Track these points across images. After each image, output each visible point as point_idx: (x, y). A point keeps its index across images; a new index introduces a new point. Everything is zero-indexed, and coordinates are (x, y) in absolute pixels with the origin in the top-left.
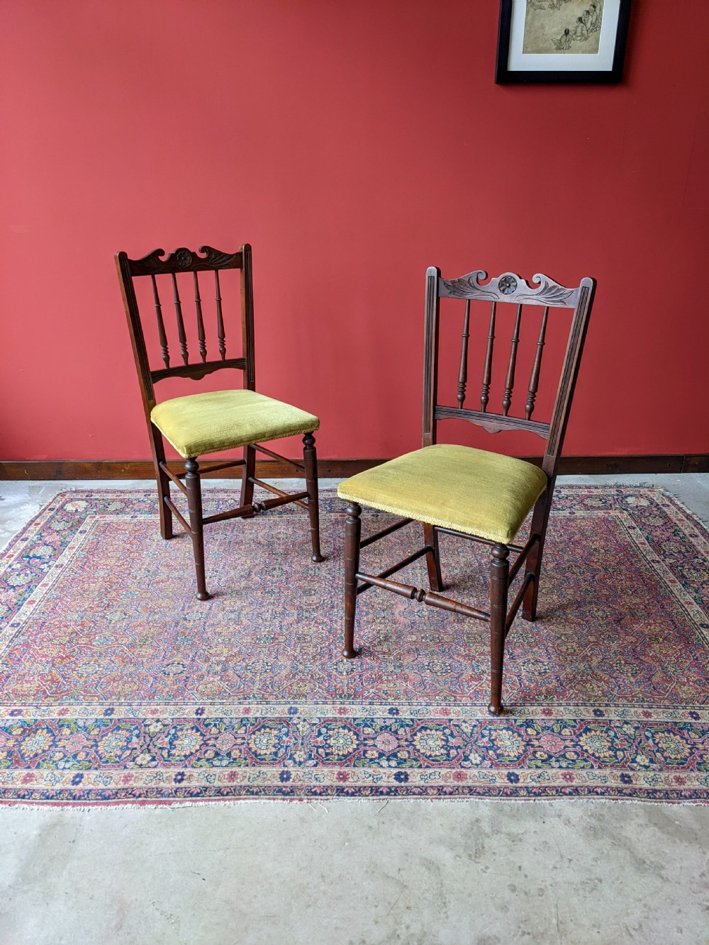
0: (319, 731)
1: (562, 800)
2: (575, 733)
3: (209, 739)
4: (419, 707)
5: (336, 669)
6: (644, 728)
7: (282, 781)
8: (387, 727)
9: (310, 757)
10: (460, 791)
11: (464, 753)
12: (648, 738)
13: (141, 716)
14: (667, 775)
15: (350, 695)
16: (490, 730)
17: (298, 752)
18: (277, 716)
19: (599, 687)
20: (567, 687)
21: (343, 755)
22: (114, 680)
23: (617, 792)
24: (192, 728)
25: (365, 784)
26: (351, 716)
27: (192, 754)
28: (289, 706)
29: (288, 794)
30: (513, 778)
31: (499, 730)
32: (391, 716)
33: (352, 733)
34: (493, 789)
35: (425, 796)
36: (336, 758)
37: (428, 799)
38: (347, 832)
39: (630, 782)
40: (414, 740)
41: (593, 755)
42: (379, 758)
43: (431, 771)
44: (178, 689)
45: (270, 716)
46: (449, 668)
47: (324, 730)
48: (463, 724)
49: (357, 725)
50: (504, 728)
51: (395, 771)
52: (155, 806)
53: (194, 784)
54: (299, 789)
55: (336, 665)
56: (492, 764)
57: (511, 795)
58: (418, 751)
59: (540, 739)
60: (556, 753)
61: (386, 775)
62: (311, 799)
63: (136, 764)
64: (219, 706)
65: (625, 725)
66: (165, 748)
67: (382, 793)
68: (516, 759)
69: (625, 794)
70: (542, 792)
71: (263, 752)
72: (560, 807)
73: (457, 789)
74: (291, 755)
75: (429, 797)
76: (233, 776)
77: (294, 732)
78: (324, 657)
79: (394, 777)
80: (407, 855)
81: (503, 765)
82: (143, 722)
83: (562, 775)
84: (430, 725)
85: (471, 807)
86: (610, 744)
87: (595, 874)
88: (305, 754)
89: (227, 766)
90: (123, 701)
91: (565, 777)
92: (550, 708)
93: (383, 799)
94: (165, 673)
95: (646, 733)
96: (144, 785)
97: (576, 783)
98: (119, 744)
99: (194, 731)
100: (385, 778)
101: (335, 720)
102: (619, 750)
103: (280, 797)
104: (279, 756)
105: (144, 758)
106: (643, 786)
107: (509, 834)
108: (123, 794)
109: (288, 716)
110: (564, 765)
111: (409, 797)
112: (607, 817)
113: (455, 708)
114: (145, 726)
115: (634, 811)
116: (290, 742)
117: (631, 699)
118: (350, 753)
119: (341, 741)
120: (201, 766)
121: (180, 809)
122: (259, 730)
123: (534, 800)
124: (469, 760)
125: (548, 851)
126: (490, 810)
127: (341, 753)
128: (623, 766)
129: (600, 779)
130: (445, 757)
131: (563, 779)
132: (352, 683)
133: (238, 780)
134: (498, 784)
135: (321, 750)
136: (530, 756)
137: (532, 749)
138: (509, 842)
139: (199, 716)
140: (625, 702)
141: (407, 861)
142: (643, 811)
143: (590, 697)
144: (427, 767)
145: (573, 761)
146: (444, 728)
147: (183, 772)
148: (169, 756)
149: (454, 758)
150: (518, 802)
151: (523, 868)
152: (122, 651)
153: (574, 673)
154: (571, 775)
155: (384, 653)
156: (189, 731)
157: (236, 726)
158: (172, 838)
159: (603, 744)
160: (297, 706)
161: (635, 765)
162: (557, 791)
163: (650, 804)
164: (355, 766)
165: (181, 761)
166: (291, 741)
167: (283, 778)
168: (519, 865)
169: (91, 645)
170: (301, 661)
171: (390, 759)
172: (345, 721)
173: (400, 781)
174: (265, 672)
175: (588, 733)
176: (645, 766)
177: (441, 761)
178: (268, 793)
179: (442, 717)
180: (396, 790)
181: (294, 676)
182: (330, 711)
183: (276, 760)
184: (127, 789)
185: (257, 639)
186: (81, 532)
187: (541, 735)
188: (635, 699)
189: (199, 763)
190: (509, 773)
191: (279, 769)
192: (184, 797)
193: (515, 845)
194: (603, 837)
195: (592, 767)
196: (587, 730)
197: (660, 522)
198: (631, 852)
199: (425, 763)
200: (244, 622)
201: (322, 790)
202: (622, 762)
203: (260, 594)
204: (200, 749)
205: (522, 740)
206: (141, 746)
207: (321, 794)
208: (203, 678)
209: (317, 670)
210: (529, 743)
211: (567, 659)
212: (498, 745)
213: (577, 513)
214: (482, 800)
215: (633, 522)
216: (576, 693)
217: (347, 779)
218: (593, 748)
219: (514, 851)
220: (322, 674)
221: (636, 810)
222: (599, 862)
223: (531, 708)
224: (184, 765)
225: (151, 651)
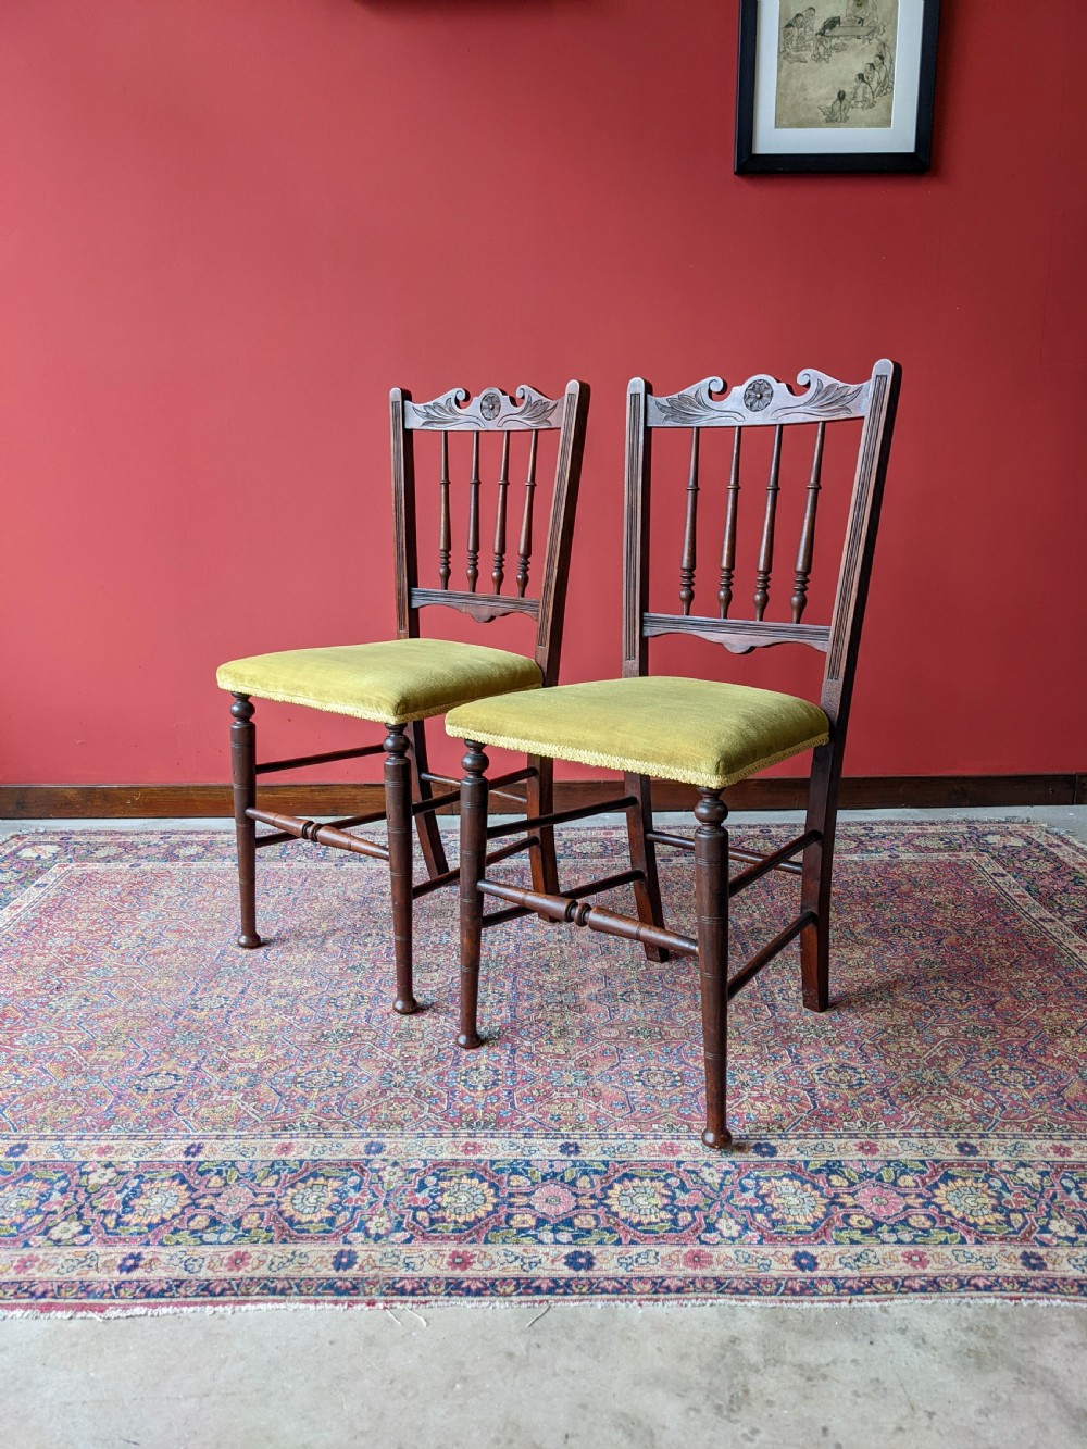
0: (422, 1181)
1: (906, 1301)
2: (924, 1183)
3: (204, 1196)
4: (619, 1142)
5: (465, 1081)
6: (1057, 1173)
7: (337, 1269)
8: (555, 1174)
9: (399, 1227)
10: (698, 1285)
11: (706, 1218)
12: (1068, 1190)
13: (78, 1158)
15: (487, 1124)
16: (758, 1178)
17: (376, 1219)
18: (342, 1156)
19: (964, 1106)
20: (904, 1108)
21: (465, 1223)
22: (40, 1100)
23: (1017, 1286)
24: (173, 1178)
25: (504, 1274)
26: (487, 1157)
27: (163, 1221)
28: (368, 1140)
29: (346, 1292)
30: (805, 1262)
31: (775, 1178)
32: (565, 1157)
33: (486, 1185)
34: (765, 1282)
35: (627, 1296)
36: (452, 1226)
37: (631, 1301)
38: (461, 1364)
39: (1042, 1266)
40: (607, 1197)
41: (963, 1220)
42: (536, 1227)
43: (640, 1249)
44: (159, 1113)
45: (329, 1157)
46: (678, 1078)
47: (431, 1180)
48: (705, 1169)
49: (497, 1171)
50: (785, 1176)
51: (569, 1250)
52: (70, 1313)
53: (158, 1275)
54: (369, 1283)
55: (465, 1075)
56: (762, 1237)
57: (803, 1292)
58: (616, 1214)
59: (856, 1193)
60: (889, 1217)
61: (549, 1259)
62: (392, 1302)
64: (232, 1142)
65: (1022, 1169)
66: (114, 1211)
67: (538, 1290)
68: (810, 1228)
69: (1035, 1289)
70: (865, 1287)
71: (305, 1219)
72: (903, 1315)
73: (692, 1282)
74: (362, 1223)
75: (634, 1296)
76: (238, 1261)
77: (371, 1183)
78: (444, 1063)
79: (564, 1260)
80: (584, 1407)
81: (784, 1239)
82: (79, 1168)
83: (903, 1255)
84: (639, 1171)
85: (722, 1315)
86: (994, 1202)
87: (985, 1439)
89: (229, 1243)
90: (48, 1132)
91: (910, 1259)
92: (872, 1141)
93: (541, 1302)
94: (139, 1089)
95: (1064, 1181)
96: (57, 1276)
97: (931, 1270)
98: (23, 1204)
99: (177, 1181)
100: (547, 1264)
101: (455, 1163)
102: (1013, 1211)
103: (330, 1298)
104: (338, 1224)
105: (66, 1229)
106: (1070, 1274)
107: (800, 1366)
108: (11, 1292)
109: (366, 1156)
110: (907, 1237)
111: (594, 1297)
112: (1001, 1332)
113: (689, 1143)
114: (82, 1174)
115: (1055, 1319)
116: (363, 1201)
117: (1031, 1126)
118: (480, 1220)
119: (464, 1198)
120: (178, 1243)
121: (120, 1321)
122: (304, 1181)
123: (850, 1302)
124: (715, 1230)
125: (882, 1396)
126: (759, 1322)
127: (461, 1220)
128: (1024, 1239)
129: (980, 1263)
130: (668, 1226)
131: (907, 1262)
132: (492, 1104)
133: (249, 1268)
134: (774, 1273)
135: (421, 1215)
136: (838, 1223)
137: (840, 1212)
138: (801, 1381)
139: (190, 1158)
140: (1017, 1131)
141: (584, 1419)
142: (1073, 1318)
143: (948, 1123)
144: (632, 1242)
145: (924, 1231)
146: (668, 1176)
147: (140, 1254)
148: (118, 1223)
149: (686, 1227)
150: (817, 1305)
151: (831, 1430)
152: (67, 1054)
153: (915, 1085)
154: (921, 1255)
155: (559, 1056)
156: (166, 1183)
157: (260, 1174)
158: (92, 1374)
159: (979, 1200)
160: (384, 1140)
161: (1048, 1236)
162: (896, 1284)
164: (486, 1241)
165: (140, 1233)
166: (365, 1198)
167: (340, 1263)
168: (823, 1424)
169: (11, 1045)
170: (401, 1068)
171: (559, 1230)
172: (474, 1165)
173: (577, 1267)
174: (331, 1086)
175: (950, 1183)
176: (1068, 1238)
177: (661, 1233)
178: (305, 1291)
179: (664, 1157)
180: (568, 1285)
181: (383, 1093)
182: (446, 1149)
183: (329, 1231)
184: (20, 1283)
185: (323, 1035)
186: (38, 886)
187: (857, 1187)
188: (1036, 1125)
189: (176, 1238)
190: (797, 1253)
191: (335, 1247)
192: (134, 1298)
193: (814, 1386)
194: (995, 1369)
195: (963, 1241)
196: (947, 1178)
197: (1047, 867)
198: (1057, 1396)
199: (629, 1237)
200: (301, 1011)
201: (416, 1285)
202: (1022, 1231)
203: (337, 970)
204: (182, 1213)
205: (822, 1196)
206: (66, 1208)
207: (413, 1293)
208: (210, 1096)
209: (428, 1083)
210: (834, 1201)
211: (900, 1063)
212: (775, 1205)
213: (904, 857)
214: (743, 1304)
215: (1001, 868)
216: (921, 1118)
217: (470, 1264)
218: (963, 1208)
219: (812, 1398)
220: (437, 1090)
221: (1059, 1316)
222: (992, 1417)
223: (836, 1143)
224: (144, 1242)
225: (121, 1054)
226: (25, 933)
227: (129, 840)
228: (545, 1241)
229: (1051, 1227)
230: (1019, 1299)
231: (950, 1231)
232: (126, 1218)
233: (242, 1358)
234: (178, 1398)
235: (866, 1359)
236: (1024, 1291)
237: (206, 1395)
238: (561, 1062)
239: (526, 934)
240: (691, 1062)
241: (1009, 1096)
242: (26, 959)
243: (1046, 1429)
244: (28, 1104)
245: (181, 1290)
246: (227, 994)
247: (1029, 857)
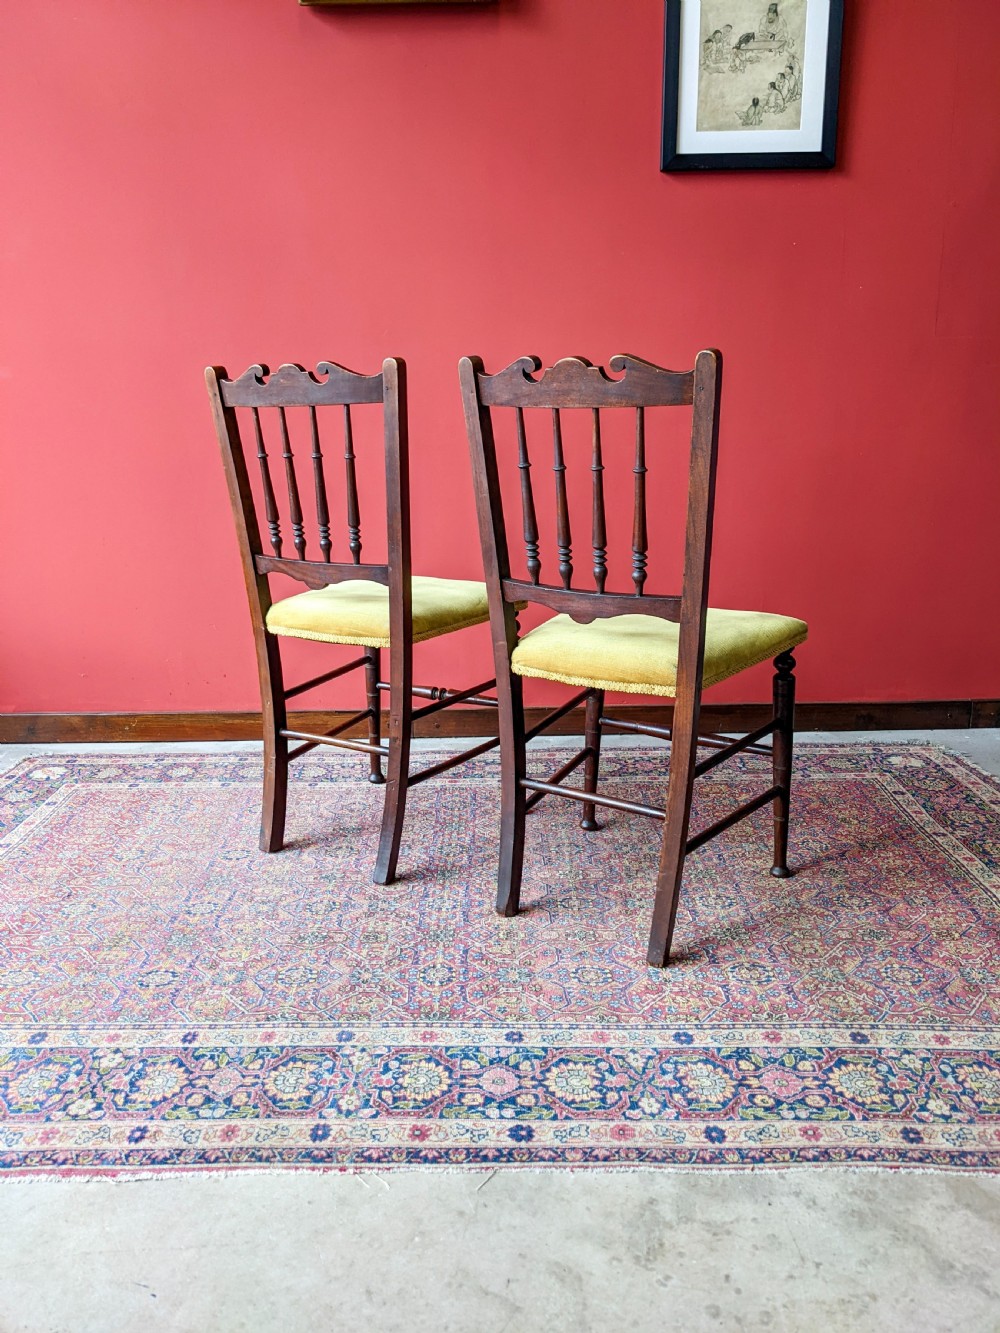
0: (386, 1065)
1: (800, 1169)
2: (820, 1068)
3: (199, 1078)
4: (557, 1031)
5: (424, 978)
6: (937, 1059)
7: (314, 1140)
8: (501, 1059)
9: (366, 1104)
10: (623, 1154)
11: (630, 1097)
12: (945, 1075)
13: (90, 1045)
14: (982, 1128)
15: (443, 1014)
16: (676, 1063)
17: (347, 1097)
18: (317, 1043)
19: (858, 1001)
20: (806, 1002)
21: (424, 1101)
22: (56, 994)
23: (897, 1156)
24: (173, 1062)
25: (456, 1145)
26: (442, 1044)
27: (165, 1099)
28: (339, 1030)
29: (322, 1160)
30: (715, 1135)
31: (691, 1063)
32: (509, 1044)
33: (441, 1068)
34: (680, 1152)
35: (561, 1163)
36: (411, 1104)
37: (565, 1168)
38: (420, 1221)
39: (919, 1140)
40: (546, 1079)
41: (853, 1100)
42: (484, 1105)
43: (573, 1124)
44: (159, 1006)
45: (306, 1044)
46: (609, 975)
47: (394, 1064)
48: (631, 1054)
49: (451, 1056)
50: (700, 1061)
51: (512, 1124)
52: (87, 1177)
53: (162, 1145)
54: (341, 1153)
55: (424, 972)
56: (679, 1114)
57: (712, 1160)
58: (553, 1094)
59: (761, 1076)
60: (789, 1097)
61: (495, 1131)
62: (361, 1168)
63: (67, 1114)
64: (222, 1030)
65: (906, 1056)
66: (122, 1091)
67: (485, 1158)
68: (720, 1106)
69: (912, 1159)
70: (766, 1156)
71: (286, 1097)
72: (797, 1181)
73: (618, 1152)
74: (335, 1101)
75: (567, 1164)
76: (230, 1133)
77: (342, 1067)
78: (405, 962)
79: (508, 1133)
80: (523, 1256)
81: (697, 1115)
82: (91, 1053)
83: (800, 1130)
84: (574, 1056)
85: (642, 1180)
86: (881, 1084)
87: (864, 1286)
88: (359, 1099)
89: (222, 1117)
90: (65, 1022)
91: (806, 1133)
92: (777, 1031)
93: (488, 1168)
94: (142, 985)
95: (942, 1067)
96: (76, 1146)
97: (823, 1142)
98: (45, 1084)
99: (176, 1065)
100: (493, 1135)
101: (415, 1049)
102: (897, 1092)
103: (308, 1165)
104: (314, 1101)
105: (82, 1106)
106: (943, 1146)
107: (708, 1224)
108: (37, 1159)
109: (337, 1043)
110: (803, 1114)
111: (533, 1164)
112: (881, 1196)
113: (617, 1032)
114: (94, 1058)
115: (928, 1185)
116: (336, 1082)
117: (916, 1020)
118: (436, 1098)
119: (423, 1080)
120: (178, 1118)
121: (130, 1183)
122: (284, 1065)
123: (753, 1169)
124: (638, 1107)
125: (777, 1249)
126: (674, 1186)
127: (420, 1098)
128: (906, 1116)
129: (866, 1136)
130: (597, 1103)
131: (803, 1136)
132: (447, 998)
133: (239, 1139)
134: (688, 1144)
135: (386, 1094)
136: (744, 1102)
137: (747, 1092)
138: (708, 1236)
139: (187, 1045)
140: (903, 1022)
141: (523, 1266)
142: (943, 1184)
143: (844, 1016)
144: (567, 1118)
145: (818, 1109)
146: (598, 1061)
147: (145, 1127)
148: (127, 1101)
149: (613, 1105)
150: (723, 1172)
151: (733, 1277)
152: (78, 954)
153: (816, 982)
154: (815, 1131)
155: (505, 956)
156: (167, 1066)
157: (247, 1059)
158: (108, 1229)
159: (868, 1083)
160: (353, 1030)
161: (926, 1114)
162: (792, 1154)
163: (954, 1173)
164: (441, 1117)
165: (145, 1110)
166: (337, 1079)
167: (317, 1135)
168: (726, 1273)
169: (30, 946)
170: (368, 967)
171: (504, 1107)
172: (431, 1051)
173: (519, 1139)
174: (307, 982)
175: (843, 1067)
176: (943, 1116)
177: (591, 1110)
178: (287, 1159)
179: (595, 1045)
180: (510, 1154)
181: (353, 988)
182: (408, 1037)
183: (307, 1108)
184: (44, 1152)
185: (300, 938)
186: (49, 804)
187: (762, 1070)
188: (920, 1018)
189: (176, 1113)
190: (708, 1128)
191: (311, 1122)
192: (141, 1164)
193: (719, 1240)
194: (875, 1227)
195: (852, 1118)
196: (841, 1063)
197: (942, 786)
198: (927, 1251)
199: (564, 1113)
200: (281, 916)
201: (381, 1154)
202: (904, 1110)
203: (312, 880)
204: (181, 1092)
205: (731, 1078)
206: (81, 1088)
207: (378, 1160)
208: (203, 991)
209: (392, 980)
210: (742, 1083)
211: (803, 962)
212: (690, 1086)
213: (815, 777)
214: (660, 1170)
215: (901, 786)
216: (820, 1010)
217: (427, 1136)
218: (853, 1090)
219: (717, 1251)
220: (400, 985)
221: (932, 1183)
222: (870, 1267)
223: (746, 1032)
224: (149, 1116)
225: (125, 954)
226: (38, 847)
227: (128, 762)
228: (492, 1116)
229: (928, 1106)
230: (898, 1167)
231: (841, 1109)
232: (133, 1096)
233: (234, 1215)
234: (181, 1249)
235: (764, 1218)
236: (903, 1161)
237: (204, 1246)
238: (507, 960)
239: (478, 847)
240: (621, 960)
241: (898, 992)
242: (40, 870)
243: (916, 1278)
244: (46, 997)
245: (182, 1158)
246: (216, 901)
247: (927, 776)
